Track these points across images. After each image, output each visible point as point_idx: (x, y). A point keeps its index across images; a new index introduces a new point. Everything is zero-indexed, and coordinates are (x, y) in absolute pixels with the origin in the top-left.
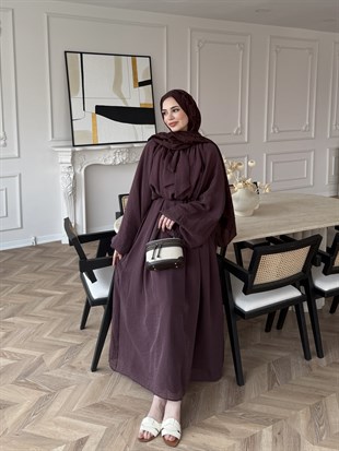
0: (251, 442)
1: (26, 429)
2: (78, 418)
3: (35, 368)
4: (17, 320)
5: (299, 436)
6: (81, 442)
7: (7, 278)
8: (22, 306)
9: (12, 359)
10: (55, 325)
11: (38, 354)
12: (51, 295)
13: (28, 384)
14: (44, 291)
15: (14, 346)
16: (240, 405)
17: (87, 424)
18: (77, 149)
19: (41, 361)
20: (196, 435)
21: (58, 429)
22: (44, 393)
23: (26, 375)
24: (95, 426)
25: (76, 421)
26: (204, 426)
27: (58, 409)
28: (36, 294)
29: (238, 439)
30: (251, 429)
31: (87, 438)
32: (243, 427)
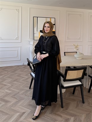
0: (67, 120)
1: (12, 108)
2: (24, 107)
3: (16, 95)
4: (15, 82)
5: (81, 121)
6: (24, 113)
7: (15, 72)
8: (17, 79)
9: (12, 91)
10: (24, 85)
11: (18, 91)
12: (24, 77)
13: (14, 98)
14: (23, 76)
15: (13, 88)
16: (67, 111)
17: (26, 109)
18: (35, 41)
19: (19, 93)
20: (53, 116)
21: (19, 109)
22: (18, 100)
23: (14, 95)
24: (28, 110)
26: (56, 114)
27: (20, 104)
28: (21, 77)
29: (64, 119)
30: (68, 117)
31: (26, 112)
32: (66, 116)
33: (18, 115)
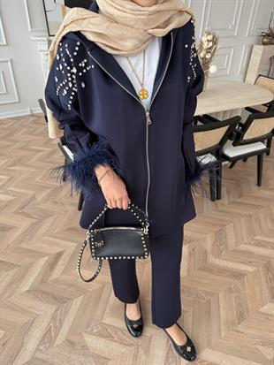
1: (23, 245)
3: (29, 202)
4: (18, 168)
5: (206, 252)
6: (59, 255)
7: (12, 138)
8: (22, 158)
10: (44, 172)
11: (31, 193)
13: (24, 214)
14: (37, 148)
15: (15, 187)
17: (64, 242)
19: (34, 197)
21: (44, 245)
22: (35, 221)
23: (23, 207)
25: (55, 240)
27: (44, 231)
28: (31, 150)
31: (64, 251)
33: (45, 264)
